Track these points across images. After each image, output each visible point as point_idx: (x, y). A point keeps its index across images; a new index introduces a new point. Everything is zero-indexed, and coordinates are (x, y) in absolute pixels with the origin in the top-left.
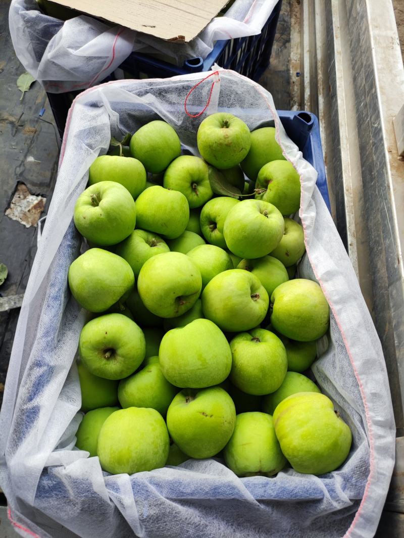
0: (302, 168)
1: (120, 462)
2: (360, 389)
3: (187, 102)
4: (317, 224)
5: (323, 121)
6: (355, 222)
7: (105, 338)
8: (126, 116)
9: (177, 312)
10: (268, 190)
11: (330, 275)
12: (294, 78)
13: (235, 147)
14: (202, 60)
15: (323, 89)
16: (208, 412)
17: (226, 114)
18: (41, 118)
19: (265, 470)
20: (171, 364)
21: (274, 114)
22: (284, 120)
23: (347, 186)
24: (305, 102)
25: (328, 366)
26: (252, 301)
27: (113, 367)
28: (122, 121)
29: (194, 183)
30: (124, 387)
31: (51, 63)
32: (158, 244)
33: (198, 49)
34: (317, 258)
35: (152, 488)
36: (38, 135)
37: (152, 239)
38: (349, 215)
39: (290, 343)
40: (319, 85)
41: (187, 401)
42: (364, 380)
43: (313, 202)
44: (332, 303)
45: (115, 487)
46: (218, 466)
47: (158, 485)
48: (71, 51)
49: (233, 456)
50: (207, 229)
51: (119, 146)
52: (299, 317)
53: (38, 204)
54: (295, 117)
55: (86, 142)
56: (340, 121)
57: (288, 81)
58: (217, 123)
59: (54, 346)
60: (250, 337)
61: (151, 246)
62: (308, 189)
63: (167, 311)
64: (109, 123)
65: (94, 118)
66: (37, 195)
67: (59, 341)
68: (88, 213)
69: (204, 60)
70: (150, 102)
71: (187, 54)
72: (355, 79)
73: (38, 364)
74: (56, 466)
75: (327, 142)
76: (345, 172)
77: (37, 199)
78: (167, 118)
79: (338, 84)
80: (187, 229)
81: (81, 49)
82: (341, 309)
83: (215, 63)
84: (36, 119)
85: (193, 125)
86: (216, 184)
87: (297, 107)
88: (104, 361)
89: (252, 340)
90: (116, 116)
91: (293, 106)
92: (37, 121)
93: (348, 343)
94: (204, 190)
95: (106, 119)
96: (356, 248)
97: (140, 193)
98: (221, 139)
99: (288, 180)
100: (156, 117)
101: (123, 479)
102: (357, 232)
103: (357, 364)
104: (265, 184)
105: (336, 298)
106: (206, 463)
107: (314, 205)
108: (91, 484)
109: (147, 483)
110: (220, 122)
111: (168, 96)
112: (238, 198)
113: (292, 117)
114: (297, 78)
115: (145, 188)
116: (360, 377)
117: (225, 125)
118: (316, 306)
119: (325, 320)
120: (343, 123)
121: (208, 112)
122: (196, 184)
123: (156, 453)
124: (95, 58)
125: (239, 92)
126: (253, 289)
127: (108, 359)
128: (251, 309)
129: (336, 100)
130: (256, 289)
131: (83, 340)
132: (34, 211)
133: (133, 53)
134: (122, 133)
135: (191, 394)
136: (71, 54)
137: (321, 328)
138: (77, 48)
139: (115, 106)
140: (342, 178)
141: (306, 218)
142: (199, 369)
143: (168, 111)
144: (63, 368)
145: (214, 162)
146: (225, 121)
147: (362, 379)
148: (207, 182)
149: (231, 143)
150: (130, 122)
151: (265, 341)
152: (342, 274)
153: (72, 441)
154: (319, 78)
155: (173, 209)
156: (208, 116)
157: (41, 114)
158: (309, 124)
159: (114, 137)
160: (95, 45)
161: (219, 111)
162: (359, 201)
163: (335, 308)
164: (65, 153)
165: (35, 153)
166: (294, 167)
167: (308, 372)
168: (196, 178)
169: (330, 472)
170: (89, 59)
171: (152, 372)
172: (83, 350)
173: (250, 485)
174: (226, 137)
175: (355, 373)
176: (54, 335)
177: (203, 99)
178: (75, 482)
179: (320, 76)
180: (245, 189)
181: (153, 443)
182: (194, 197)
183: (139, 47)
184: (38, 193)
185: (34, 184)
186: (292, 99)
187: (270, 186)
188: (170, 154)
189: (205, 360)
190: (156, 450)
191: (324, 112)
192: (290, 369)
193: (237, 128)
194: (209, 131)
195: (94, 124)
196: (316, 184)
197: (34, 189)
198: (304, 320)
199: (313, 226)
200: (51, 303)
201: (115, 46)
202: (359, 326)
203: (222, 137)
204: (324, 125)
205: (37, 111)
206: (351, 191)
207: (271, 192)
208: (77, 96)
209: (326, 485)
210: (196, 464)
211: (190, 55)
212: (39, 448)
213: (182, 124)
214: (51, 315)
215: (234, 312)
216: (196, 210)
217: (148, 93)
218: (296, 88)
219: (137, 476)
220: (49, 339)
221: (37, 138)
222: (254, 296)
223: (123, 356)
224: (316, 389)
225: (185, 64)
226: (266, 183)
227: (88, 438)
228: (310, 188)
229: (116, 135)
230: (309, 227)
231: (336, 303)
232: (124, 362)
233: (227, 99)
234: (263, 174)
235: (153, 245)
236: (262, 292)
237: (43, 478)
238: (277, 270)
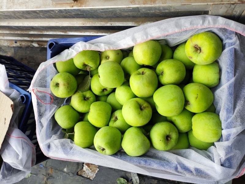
0: (79, 49)
1: (217, 134)
2: (188, 29)
3: (45, 103)
4: (107, 43)
5: (44, 32)
6: (100, 22)
7: (163, 141)
8: (53, 131)
9: (148, 107)
10: (89, 65)
11: (134, 39)
12: (18, 44)
13: (69, 80)
14: (21, 95)
15: (26, 31)
16: (196, 96)
17: (51, 84)
18: (44, 166)
20: (175, 112)
22: (53, 56)
23: (81, 24)
24: (31, 40)
26: (146, 74)
27: (174, 136)
28: (55, 133)
29: (85, 99)
30: (181, 131)
32: (116, 116)
33: (15, 97)
34: (124, 45)
35: (229, 120)
36: (53, 167)
37: (113, 119)
38: (96, 24)
39: (161, 58)
40: (24, 33)
41: (189, 104)
43: (96, 44)
44: (148, 39)
45: (229, 136)
46: (218, 92)
47: (228, 118)
48: (20, 158)
49: (212, 85)
50: (106, 93)
51: (68, 135)
52: (153, 54)
53: (87, 166)
54: (51, 50)
55: (69, 151)
56: (47, 26)
57: (20, 47)
58: (56, 89)
59: (168, 162)
60: (160, 76)
61: (117, 119)
62: (90, 47)
63: (148, 112)
64: (58, 140)
65: (57, 147)
66: (83, 166)
67: (165, 160)
68: (108, 151)
69: (21, 94)
70: (45, 121)
71: (18, 102)
72: (26, 18)
73: (176, 169)
74: (220, 160)
76: (74, 25)
77: (85, 166)
78: (53, 112)
79: (26, 25)
80: (106, 101)
81: (19, 153)
82: (150, 35)
83: (27, 90)
85: (56, 100)
86: (86, 88)
87: (34, 43)
88: (172, 140)
89: (162, 75)
90: (54, 137)
92: (46, 168)
93: (166, 33)
94: (88, 94)
95: (56, 141)
96: (113, 23)
97: (92, 124)
98: (65, 87)
99: (84, 55)
100: (53, 117)
101: (224, 132)
102: (105, 21)
103: (177, 30)
104: (85, 66)
105: (145, 37)
106: (216, 97)
107: (97, 44)
108: (229, 146)
109: (227, 122)
110: (56, 88)
111: (42, 112)
112: (91, 78)
113: (51, 52)
114: (18, 43)
115: (88, 121)
116: (183, 29)
117: (57, 85)
118: (148, 46)
119: (154, 42)
120: (48, 24)
121: (50, 93)
122: (86, 98)
123: (213, 119)
124: (22, 146)
125: (40, 78)
126: (139, 74)
127: (171, 138)
128: (149, 75)
129: (35, 27)
130: (140, 73)
131: (163, 150)
132: (91, 167)
133: (19, 128)
134: (61, 133)
135: (186, 102)
136: (21, 158)
137: (157, 44)
138: (17, 155)
139: (49, 137)
140: (77, 26)
141: (104, 48)
143: (50, 112)
144: (177, 158)
145: (74, 90)
146: (55, 85)
147: (184, 28)
148: (84, 93)
149: (67, 82)
150: (55, 129)
151: (163, 69)
152: (134, 34)
153: (206, 153)
154: (20, 33)
155: (100, 110)
156: (52, 92)
157: (42, 166)
158: (55, 44)
159: (63, 137)
160: (16, 147)
161: (49, 87)
162: (90, 19)
163: (150, 38)
165: (62, 168)
166: (79, 53)
168: (83, 98)
169: (223, 45)
170: (23, 148)
171: (176, 119)
172: (167, 149)
174: (64, 85)
175: (181, 31)
176: (163, 162)
177: (43, 95)
178: (227, 154)
179: (19, 32)
181: (209, 120)
182: (92, 99)
183: (16, 126)
185: (78, 168)
186: (30, 46)
187: (86, 63)
188: (71, 110)
189: (174, 98)
190: (212, 118)
191: (39, 32)
193: (59, 79)
194: (61, 93)
195: (60, 147)
196: (86, 42)
197: (80, 168)
198: (154, 51)
199: (109, 45)
200: (148, 164)
201: (16, 137)
202: (159, 28)
203: (64, 87)
205: (41, 168)
206: (84, 23)
207: (90, 63)
209: (229, 46)
210: (216, 101)
211: (19, 101)
212: (213, 168)
213: (55, 104)
214: (155, 165)
215: (150, 83)
216: (97, 98)
217: (40, 121)
218: (23, 44)
219: (223, 127)
220: (165, 164)
221: (55, 167)
222: (143, 73)
223: (170, 132)
225: (24, 103)
226: (85, 65)
227: (203, 145)
228: (90, 46)
229: (62, 136)
230: (109, 47)
231: (147, 37)
232: (172, 131)
233: (43, 84)
234: (81, 67)
235: (116, 119)
236: (141, 70)
237: (225, 166)
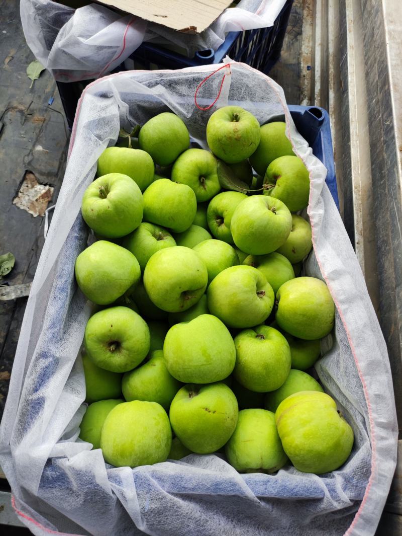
0: (311, 164)
1: (122, 455)
2: (364, 389)
3: (198, 94)
4: (325, 223)
5: (333, 117)
6: (363, 220)
7: (110, 331)
8: (136, 107)
9: (182, 307)
10: (277, 186)
11: (337, 274)
12: (305, 72)
13: (245, 141)
14: (213, 52)
15: (334, 84)
16: (211, 408)
17: (237, 107)
18: (50, 107)
19: (266, 467)
20: (175, 359)
21: (285, 109)
22: (295, 115)
23: (356, 183)
24: (316, 96)
25: (332, 366)
26: (258, 298)
27: (117, 360)
28: (131, 112)
29: (202, 177)
30: (128, 380)
31: (61, 52)
32: (165, 238)
33: (209, 40)
34: (324, 256)
35: (154, 482)
36: (47, 124)
37: (159, 232)
38: (357, 214)
39: (294, 341)
40: (330, 80)
41: (190, 396)
42: (368, 382)
43: (322, 200)
44: (338, 303)
45: (117, 480)
46: (220, 462)
47: (160, 479)
48: (81, 39)
49: (234, 452)
50: (214, 223)
51: (128, 138)
52: (304, 315)
53: (46, 193)
54: (306, 112)
55: (95, 133)
56: (350, 117)
57: (298, 75)
58: (227, 116)
59: (60, 338)
60: (254, 334)
61: (158, 240)
62: (317, 186)
63: (172, 306)
64: (119, 115)
65: (104, 109)
66: (45, 185)
67: (64, 333)
68: (96, 205)
69: (215, 52)
70: (160, 93)
71: (199, 45)
72: (367, 74)
73: (44, 355)
74: (60, 458)
75: (337, 139)
76: (355, 168)
77: (44, 189)
78: (177, 110)
79: (350, 79)
80: (194, 223)
81: (91, 38)
82: (347, 309)
83: (227, 56)
84: (45, 108)
85: (203, 118)
86: (224, 179)
87: (307, 101)
88: (109, 354)
89: (257, 337)
90: (125, 107)
91: (303, 100)
92: (46, 110)
93: (353, 343)
94: (212, 184)
95: (115, 110)
96: (362, 246)
97: (146, 188)
98: (230, 133)
99: (297, 176)
100: (166, 109)
101: (126, 472)
102: (365, 230)
103: (362, 365)
104: (273, 179)
105: (342, 297)
106: (207, 458)
107: (323, 203)
108: (94, 477)
109: (149, 477)
110: (229, 115)
111: (179, 87)
112: (246, 193)
113: (303, 112)
114: (308, 72)
115: (153, 180)
116: (364, 378)
117: (235, 118)
118: (322, 305)
119: (330, 319)
120: (354, 120)
121: (218, 105)
122: (204, 178)
123: (158, 447)
124: (106, 47)
125: (250, 86)
126: (259, 285)
127: (113, 352)
128: (257, 305)
129: (347, 96)
130: (262, 286)
131: (88, 332)
132: (41, 200)
133: (144, 43)
134: (131, 124)
135: (194, 388)
136: (82, 43)
137: (326, 327)
138: (87, 37)
139: (125, 98)
140: (351, 175)
141: (314, 215)
142: (203, 365)
143: (178, 103)
144: (68, 359)
145: (223, 156)
146: (235, 114)
147: (366, 380)
148: (215, 176)
149: (241, 137)
150: (139, 113)
151: (270, 339)
152: (349, 273)
153: (75, 433)
154: (330, 72)
155: (180, 202)
156: (218, 109)
157: (50, 103)
158: (320, 119)
159: (123, 128)
160: (105, 34)
161: (229, 104)
162: (368, 199)
163: (341, 308)
164: (75, 143)
165: (44, 142)
166: (304, 163)
167: (311, 370)
168: (204, 172)
169: (331, 472)
170: (100, 48)
171: (156, 366)
172: (89, 342)
173: (251, 482)
174: (236, 131)
175: (360, 374)
176: (59, 327)
177: (213, 92)
178: (79, 474)
179: (332, 70)
180: (252, 183)
181: (155, 437)
182: (202, 191)
183: (150, 38)
184: (46, 182)
185: (42, 174)
186: (302, 93)
187: (279, 181)
188: (180, 148)
189: (209, 356)
190: (159, 444)
191: (334, 107)
192: (294, 367)
193: (247, 122)
194: (218, 124)
195: (103, 115)
196: (325, 181)
197: (42, 178)
198: (309, 318)
199: (321, 224)
200: (58, 294)
201: (126, 36)
202: (365, 326)
203: (232, 131)
204: (334, 121)
205: (46, 100)
206: (360, 189)
207: (280, 188)
208: (87, 86)
209: (327, 485)
210: (197, 459)
211: (201, 46)
212: (43, 440)
213: (192, 116)
214: (57, 306)
215: (239, 309)
216: (203, 204)
217: (158, 84)
218: (306, 82)
219: (140, 469)
220: (55, 330)
221: (46, 127)
222: (260, 293)
223: (127, 350)
224: (319, 388)
225: (196, 55)
226: (275, 179)
227: (91, 430)
228: (319, 185)
229: (125, 126)
230: (317, 224)
231: (342, 302)
232: (129, 355)
233: (238, 92)
234: (271, 170)
235: (159, 238)
236: (268, 289)
237: (47, 468)
238: (283, 267)
